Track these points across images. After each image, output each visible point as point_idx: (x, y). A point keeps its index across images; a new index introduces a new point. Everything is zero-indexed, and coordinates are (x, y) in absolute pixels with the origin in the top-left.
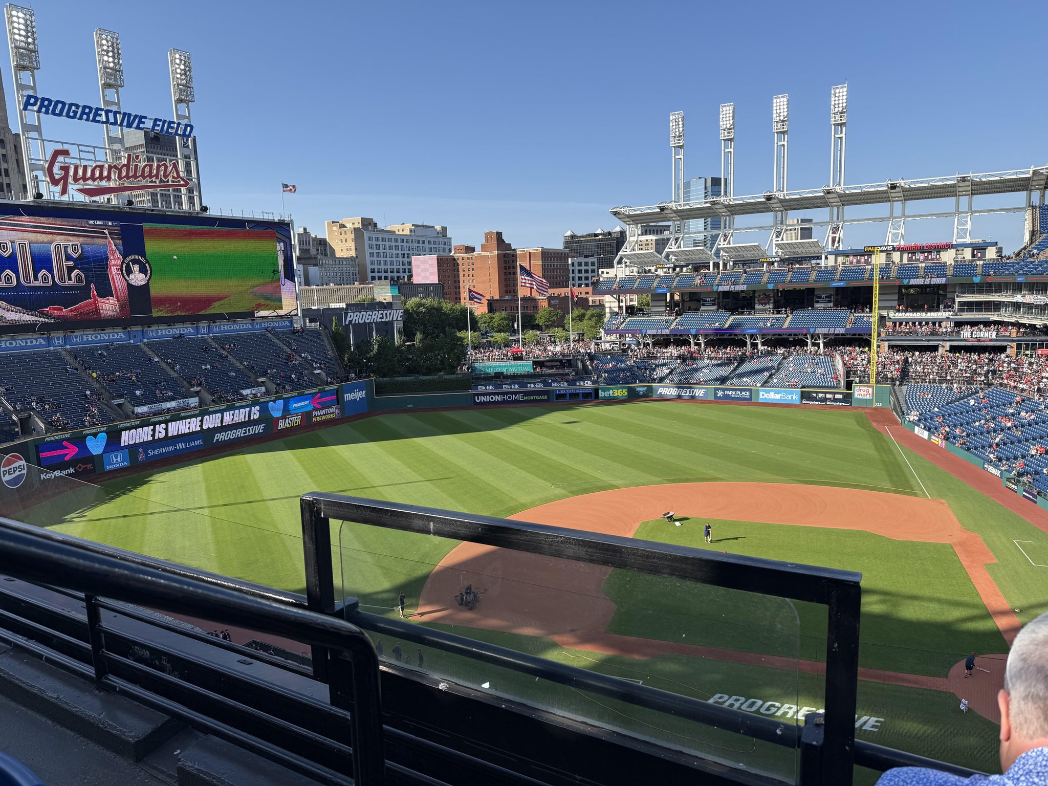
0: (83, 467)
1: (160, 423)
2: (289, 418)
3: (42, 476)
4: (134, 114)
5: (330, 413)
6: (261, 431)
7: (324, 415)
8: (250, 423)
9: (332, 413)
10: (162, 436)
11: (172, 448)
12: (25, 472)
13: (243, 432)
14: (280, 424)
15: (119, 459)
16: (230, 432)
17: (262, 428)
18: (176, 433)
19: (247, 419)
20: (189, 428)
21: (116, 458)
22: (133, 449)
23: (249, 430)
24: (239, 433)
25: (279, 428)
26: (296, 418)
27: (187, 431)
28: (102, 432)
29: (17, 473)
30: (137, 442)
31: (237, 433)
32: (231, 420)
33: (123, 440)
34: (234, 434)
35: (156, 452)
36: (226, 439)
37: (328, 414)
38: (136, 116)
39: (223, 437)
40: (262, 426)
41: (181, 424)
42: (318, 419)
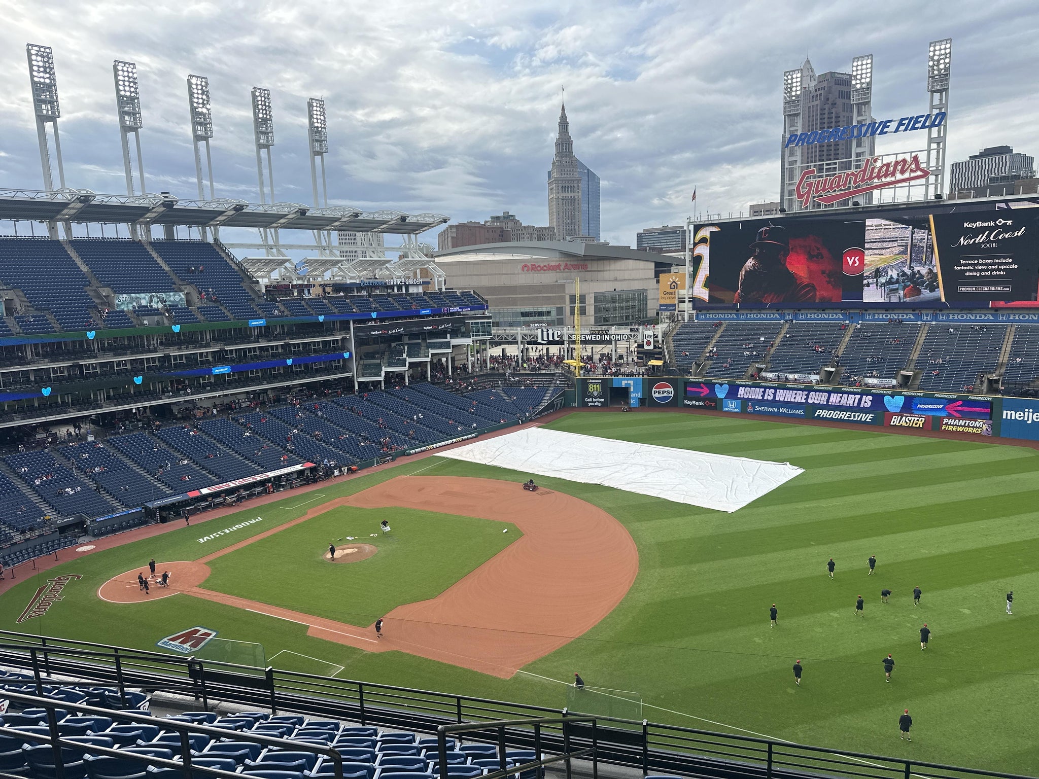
0: (709, 403)
1: (770, 388)
2: (906, 417)
3: (685, 402)
4: (878, 121)
5: (973, 427)
6: (868, 420)
7: (961, 426)
8: (858, 409)
9: (976, 427)
10: (770, 398)
11: (775, 410)
12: (672, 395)
13: (847, 415)
14: (893, 420)
15: (733, 405)
16: (833, 412)
17: (870, 417)
18: (782, 399)
19: (855, 405)
20: (795, 398)
21: (732, 404)
22: (745, 401)
23: (854, 415)
24: (843, 416)
25: (892, 423)
26: (916, 419)
27: (793, 400)
28: (726, 384)
29: (665, 395)
30: (750, 397)
31: (841, 415)
32: (837, 401)
33: (739, 393)
34: (837, 415)
35: (762, 409)
36: (828, 416)
37: (968, 426)
38: (881, 123)
39: (825, 414)
40: (870, 416)
41: (788, 393)
42: (950, 428)
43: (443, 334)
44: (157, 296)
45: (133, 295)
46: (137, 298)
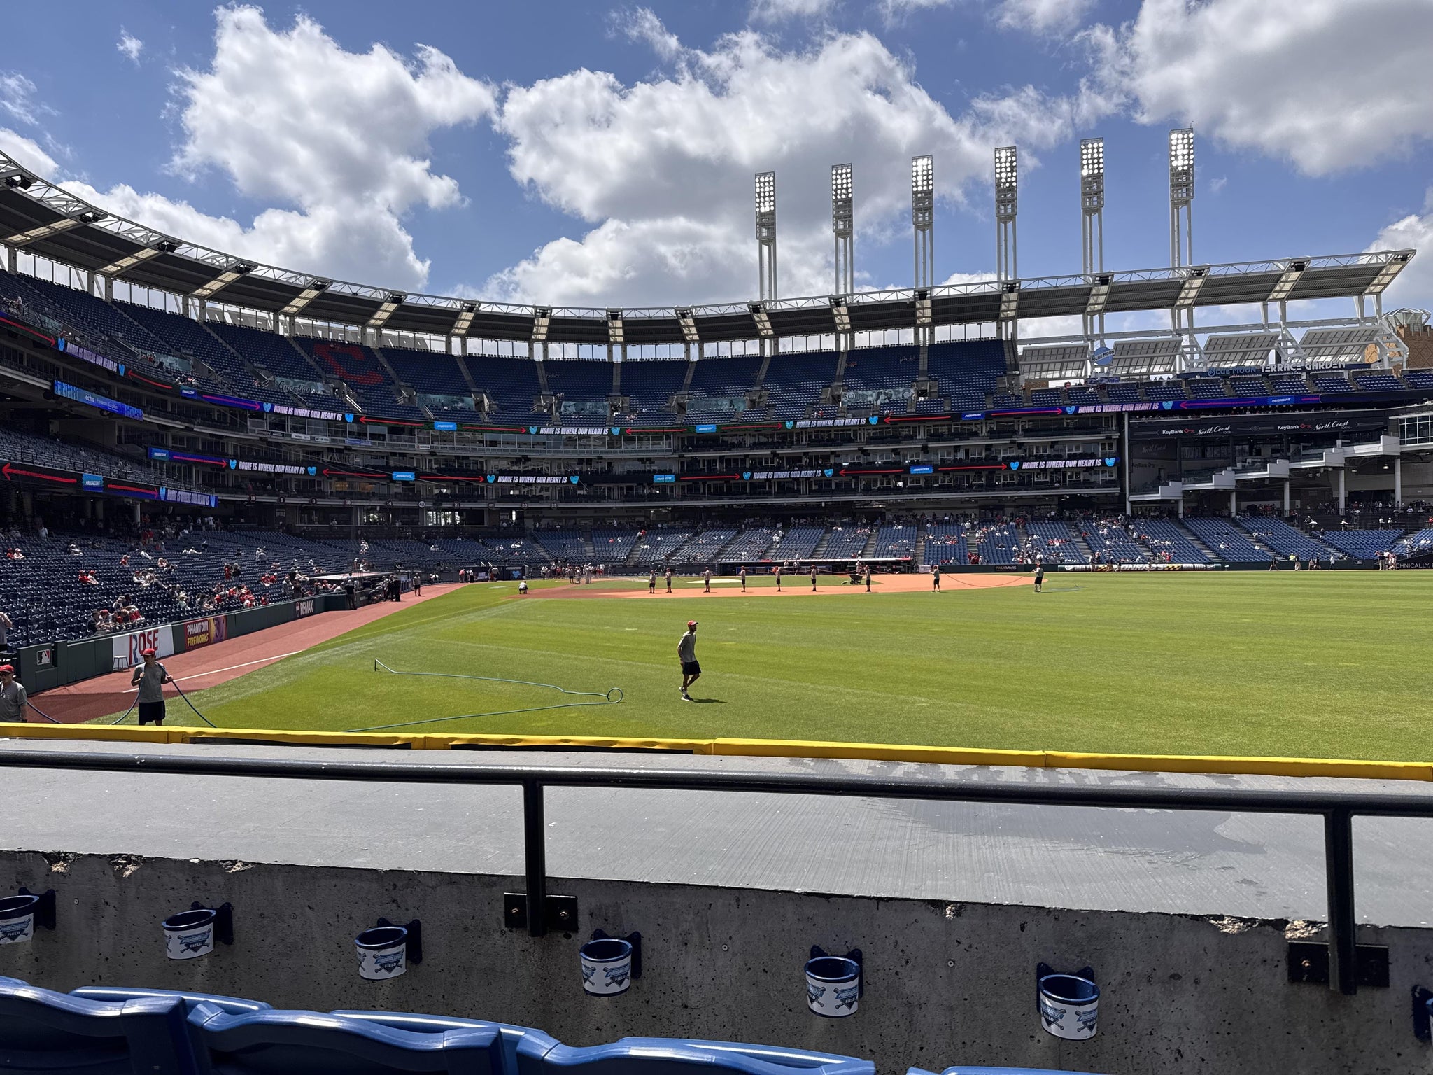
43: (1328, 439)
44: (885, 393)
45: (860, 392)
46: (863, 395)
